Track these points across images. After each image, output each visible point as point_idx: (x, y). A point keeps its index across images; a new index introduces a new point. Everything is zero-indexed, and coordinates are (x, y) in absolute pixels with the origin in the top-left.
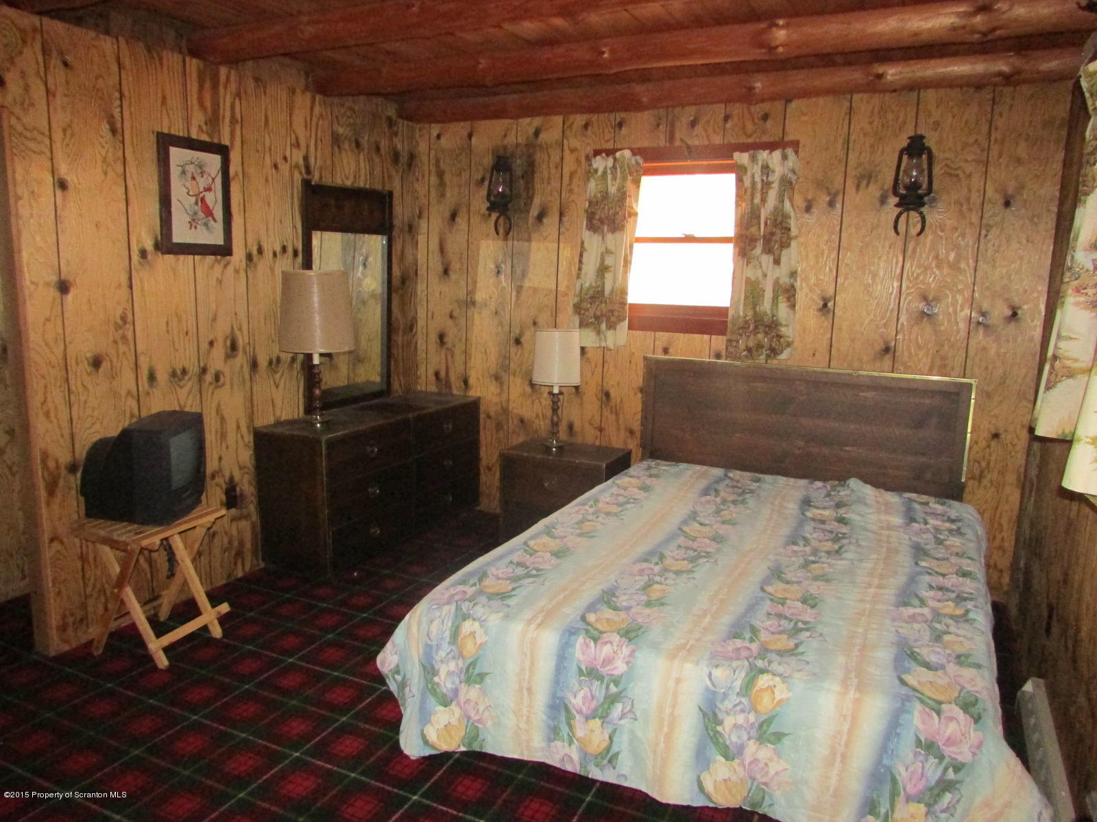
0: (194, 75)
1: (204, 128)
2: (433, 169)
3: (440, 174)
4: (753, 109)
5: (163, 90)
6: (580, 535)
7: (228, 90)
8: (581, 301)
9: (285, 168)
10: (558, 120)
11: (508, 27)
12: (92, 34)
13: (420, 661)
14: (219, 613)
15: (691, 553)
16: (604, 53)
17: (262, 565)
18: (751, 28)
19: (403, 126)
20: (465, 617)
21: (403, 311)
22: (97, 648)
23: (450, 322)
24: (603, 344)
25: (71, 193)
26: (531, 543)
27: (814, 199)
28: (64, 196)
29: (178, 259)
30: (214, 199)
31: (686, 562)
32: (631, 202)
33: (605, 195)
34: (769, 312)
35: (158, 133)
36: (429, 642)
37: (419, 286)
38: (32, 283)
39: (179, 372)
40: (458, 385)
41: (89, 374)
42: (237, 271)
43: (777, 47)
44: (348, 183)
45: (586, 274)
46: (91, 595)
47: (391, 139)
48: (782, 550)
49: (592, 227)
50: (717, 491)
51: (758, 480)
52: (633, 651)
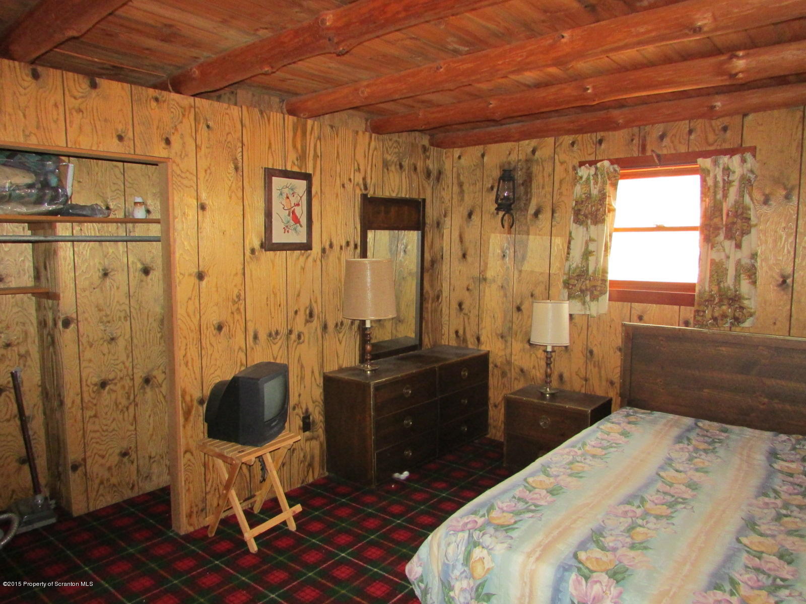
0: (291, 127)
1: (296, 163)
2: (455, 181)
3: (461, 185)
4: (713, 122)
5: (270, 141)
6: (570, 475)
7: (313, 136)
8: (570, 278)
9: (349, 187)
10: (551, 140)
11: (513, 77)
12: (226, 106)
13: (439, 576)
14: (294, 512)
15: (668, 498)
16: (588, 89)
17: (327, 474)
18: (713, 60)
19: (433, 151)
20: (476, 544)
21: (432, 286)
22: (211, 532)
23: (467, 293)
24: (588, 313)
25: (208, 213)
26: (530, 480)
27: (771, 194)
28: (203, 214)
29: (275, 255)
30: (301, 212)
31: (665, 506)
32: (610, 201)
33: (589, 196)
34: (732, 287)
35: (265, 168)
36: (446, 561)
37: (444, 266)
38: (181, 274)
39: (273, 333)
40: (472, 340)
41: (215, 336)
42: (315, 261)
43: (736, 74)
44: (394, 195)
45: (573, 257)
46: (209, 492)
47: (425, 160)
48: (754, 501)
49: (577, 221)
50: (689, 439)
51: (725, 431)
52: (621, 593)
